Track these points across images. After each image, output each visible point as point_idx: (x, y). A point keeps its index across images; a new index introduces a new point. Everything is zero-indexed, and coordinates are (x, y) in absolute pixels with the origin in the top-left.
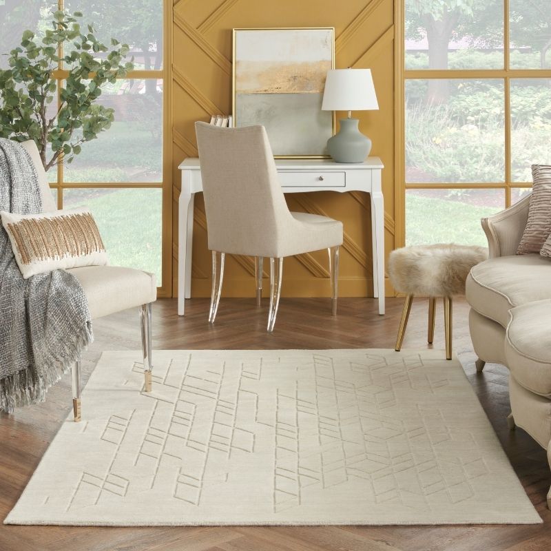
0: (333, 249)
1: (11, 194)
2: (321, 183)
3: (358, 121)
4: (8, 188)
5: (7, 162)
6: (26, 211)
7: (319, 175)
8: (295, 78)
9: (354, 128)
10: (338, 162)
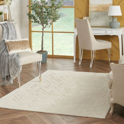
0: (109, 49)
1: (8, 35)
2: (106, 33)
3: (117, 18)
4: (7, 34)
5: (8, 28)
6: (12, 39)
7: (105, 31)
8: (104, 8)
9: (116, 20)
10: (112, 28)
